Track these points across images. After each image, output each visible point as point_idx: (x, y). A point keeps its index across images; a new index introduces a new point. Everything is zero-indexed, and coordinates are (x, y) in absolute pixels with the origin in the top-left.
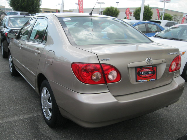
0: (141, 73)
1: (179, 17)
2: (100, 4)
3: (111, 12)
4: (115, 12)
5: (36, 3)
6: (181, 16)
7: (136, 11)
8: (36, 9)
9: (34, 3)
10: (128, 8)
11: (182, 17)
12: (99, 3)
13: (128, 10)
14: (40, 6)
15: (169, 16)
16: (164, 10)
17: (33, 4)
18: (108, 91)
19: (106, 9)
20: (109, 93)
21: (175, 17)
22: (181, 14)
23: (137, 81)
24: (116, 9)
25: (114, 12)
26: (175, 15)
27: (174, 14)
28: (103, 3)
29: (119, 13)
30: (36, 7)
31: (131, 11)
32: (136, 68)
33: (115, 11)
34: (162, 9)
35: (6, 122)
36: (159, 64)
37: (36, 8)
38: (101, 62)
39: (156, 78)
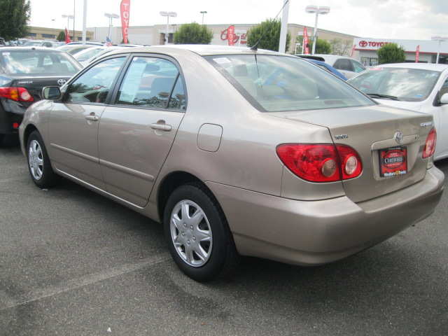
0: (387, 161)
1: (343, 46)
2: (167, 17)
3: (193, 34)
4: (202, 36)
5: (18, 14)
6: (347, 44)
7: (253, 33)
8: (17, 29)
9: (12, 15)
10: (232, 26)
11: (349, 46)
12: (164, 14)
13: (231, 30)
14: (28, 22)
15: (325, 43)
16: (315, 31)
17: (10, 17)
18: (344, 194)
19: (182, 29)
20: (346, 197)
21: (336, 45)
22: (348, 39)
23: (381, 175)
24: (205, 27)
25: (200, 35)
26: (335, 42)
27: (333, 38)
28: (173, 15)
29: (212, 37)
30: (19, 23)
31: (236, 31)
32: (379, 151)
33: (202, 33)
34: (312, 29)
35: (100, 281)
36: (410, 144)
37: (18, 25)
38: (336, 141)
39: (406, 169)
